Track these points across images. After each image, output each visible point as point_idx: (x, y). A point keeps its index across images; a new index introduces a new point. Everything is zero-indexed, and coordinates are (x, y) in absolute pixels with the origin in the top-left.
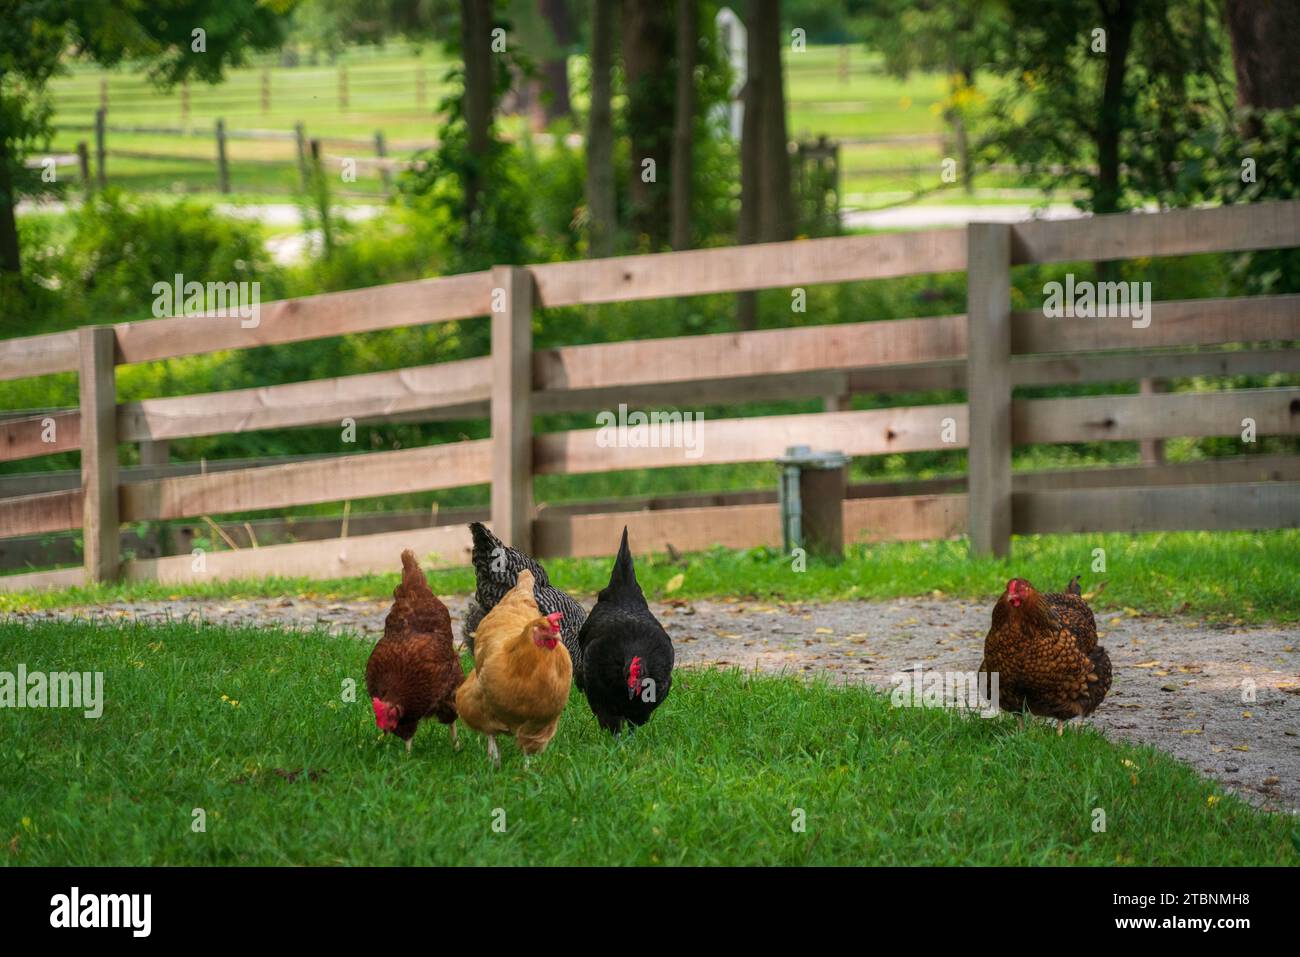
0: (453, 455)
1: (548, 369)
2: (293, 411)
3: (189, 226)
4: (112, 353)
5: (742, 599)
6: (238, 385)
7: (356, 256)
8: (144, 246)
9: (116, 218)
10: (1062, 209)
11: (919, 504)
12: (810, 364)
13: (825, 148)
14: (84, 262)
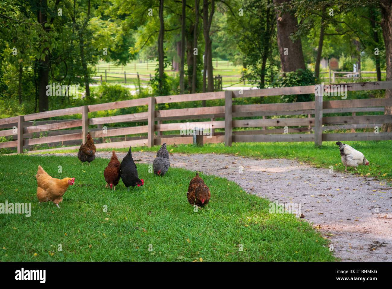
0: (142, 128)
1: (157, 114)
2: (116, 120)
3: (117, 89)
4: (87, 110)
5: (182, 153)
6: (119, 115)
7: (144, 94)
8: (110, 92)
9: (106, 87)
10: (255, 87)
11: (217, 137)
12: (200, 114)
13: (220, 77)
14: (100, 94)
